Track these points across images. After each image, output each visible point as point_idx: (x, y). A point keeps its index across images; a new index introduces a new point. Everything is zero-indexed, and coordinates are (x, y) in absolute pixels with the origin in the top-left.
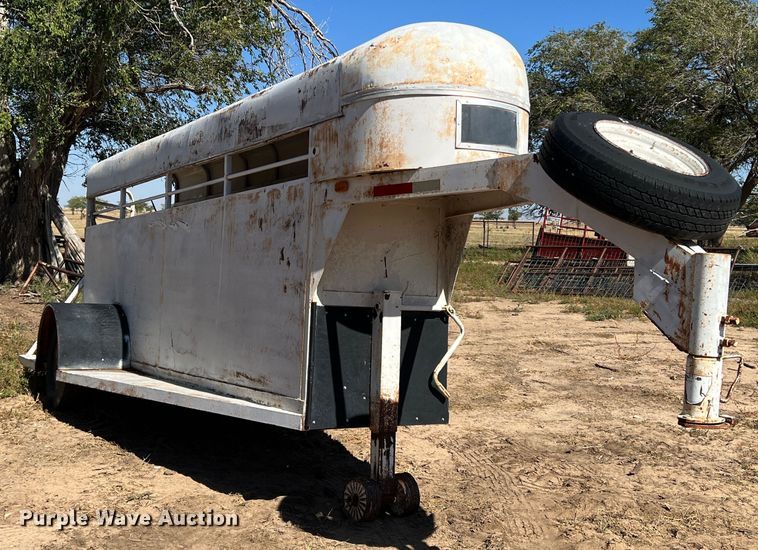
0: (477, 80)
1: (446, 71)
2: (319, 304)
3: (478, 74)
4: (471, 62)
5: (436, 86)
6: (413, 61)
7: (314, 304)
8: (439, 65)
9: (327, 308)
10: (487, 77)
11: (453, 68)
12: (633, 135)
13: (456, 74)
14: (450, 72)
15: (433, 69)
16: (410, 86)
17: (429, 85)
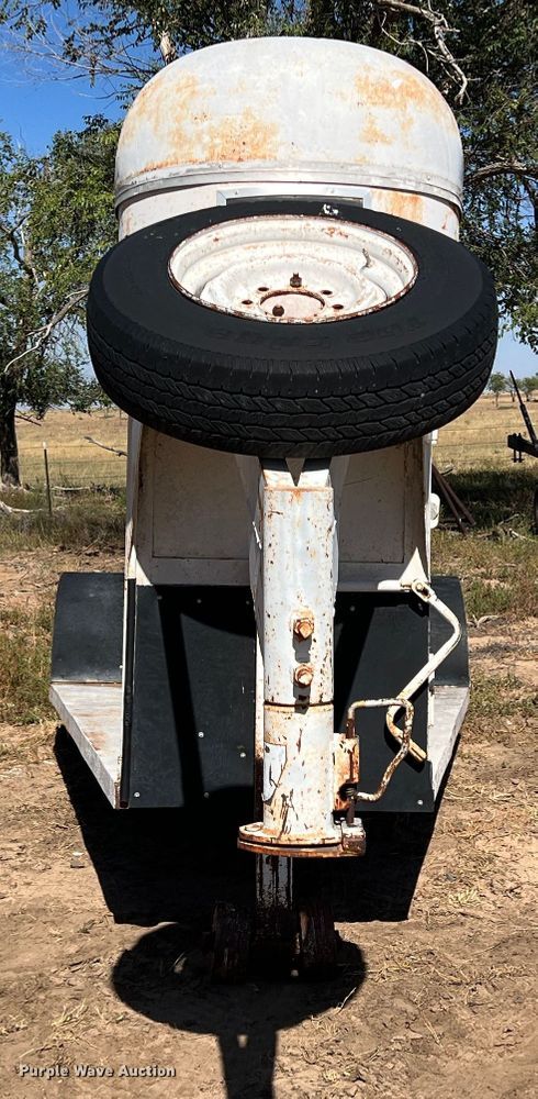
0: (256, 147)
1: (199, 137)
2: (143, 580)
3: (260, 136)
4: (247, 114)
5: (182, 170)
6: (155, 129)
7: (132, 582)
8: (190, 128)
9: (158, 589)
10: (277, 138)
11: (213, 133)
12: (336, 237)
13: (217, 141)
14: (206, 139)
15: (180, 138)
16: (150, 175)
17: (174, 170)
